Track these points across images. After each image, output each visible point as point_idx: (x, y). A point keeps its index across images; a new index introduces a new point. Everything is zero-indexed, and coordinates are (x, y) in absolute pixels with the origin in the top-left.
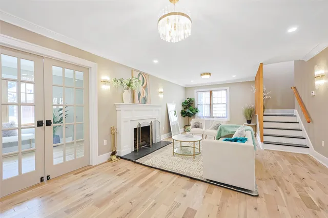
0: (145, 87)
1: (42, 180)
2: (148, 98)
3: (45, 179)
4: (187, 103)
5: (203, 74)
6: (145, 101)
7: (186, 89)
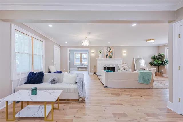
0: (111, 52)
4: (156, 57)
5: (148, 40)
6: (110, 57)
7: (159, 47)
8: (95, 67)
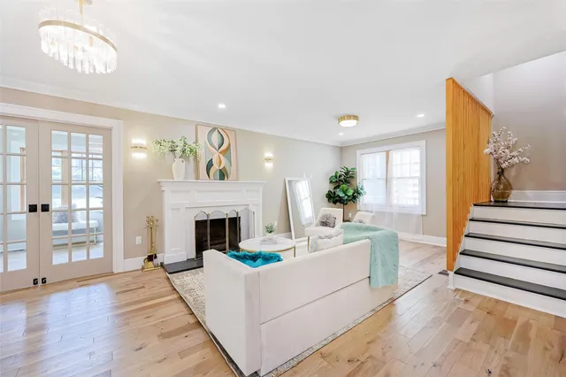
0: (226, 152)
1: (35, 282)
2: (232, 171)
3: (40, 281)
4: (340, 176)
5: (342, 118)
6: (223, 175)
7: (342, 150)
8: (153, 227)
